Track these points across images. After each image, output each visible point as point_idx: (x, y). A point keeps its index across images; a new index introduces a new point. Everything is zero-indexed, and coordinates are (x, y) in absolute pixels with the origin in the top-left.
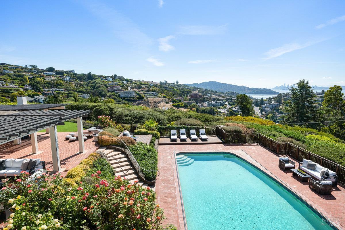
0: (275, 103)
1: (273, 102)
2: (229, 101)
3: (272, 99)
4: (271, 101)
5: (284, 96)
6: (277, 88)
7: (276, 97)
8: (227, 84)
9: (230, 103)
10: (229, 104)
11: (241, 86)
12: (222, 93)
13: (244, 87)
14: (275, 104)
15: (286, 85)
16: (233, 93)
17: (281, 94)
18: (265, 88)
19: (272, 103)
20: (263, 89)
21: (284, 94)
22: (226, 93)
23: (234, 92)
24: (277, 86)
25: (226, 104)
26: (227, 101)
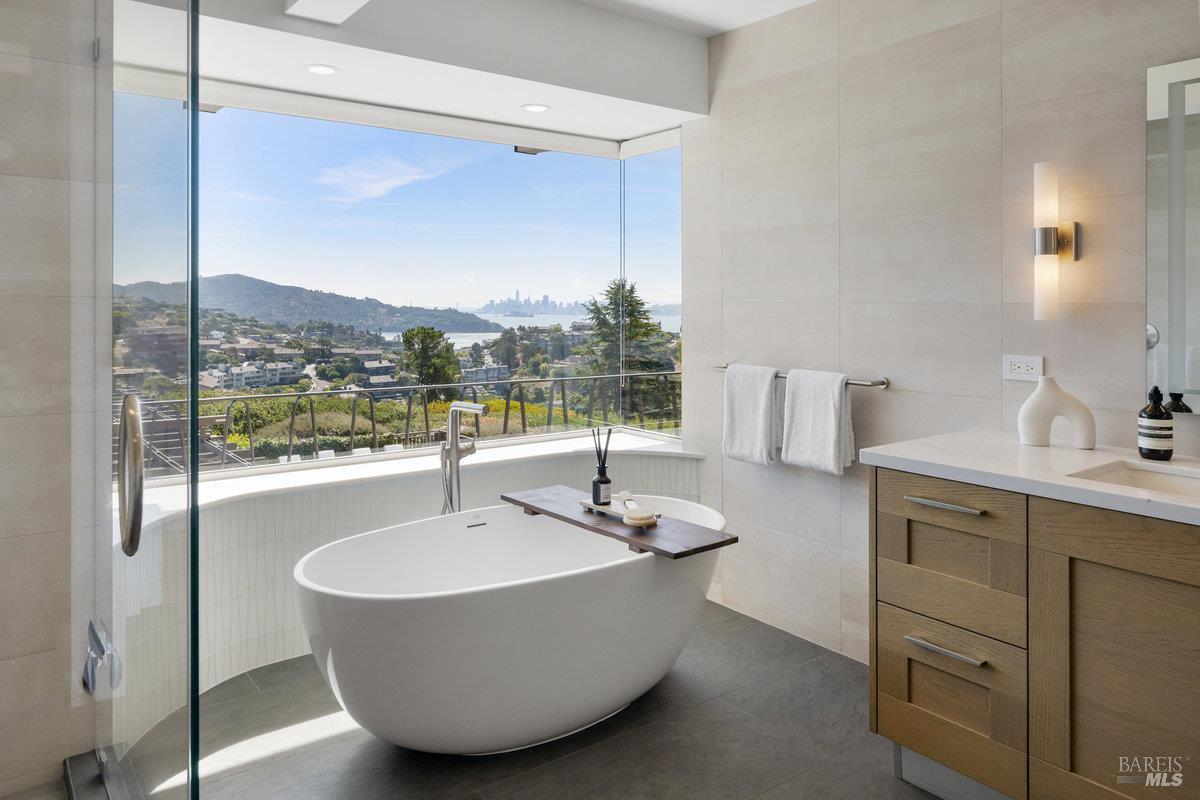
0: (495, 366)
1: (488, 360)
2: (319, 363)
3: (485, 348)
4: (481, 357)
5: (522, 338)
6: (491, 307)
7: (496, 343)
8: (302, 289)
9: (324, 370)
10: (322, 375)
11: (360, 296)
12: (282, 327)
13: (372, 304)
14: (494, 369)
15: (522, 299)
16: (330, 326)
17: (512, 329)
18: (453, 307)
19: (483, 363)
20: (446, 311)
21: (521, 328)
22: (301, 327)
23: (335, 323)
24: (492, 302)
25: (307, 376)
26: (310, 362)
